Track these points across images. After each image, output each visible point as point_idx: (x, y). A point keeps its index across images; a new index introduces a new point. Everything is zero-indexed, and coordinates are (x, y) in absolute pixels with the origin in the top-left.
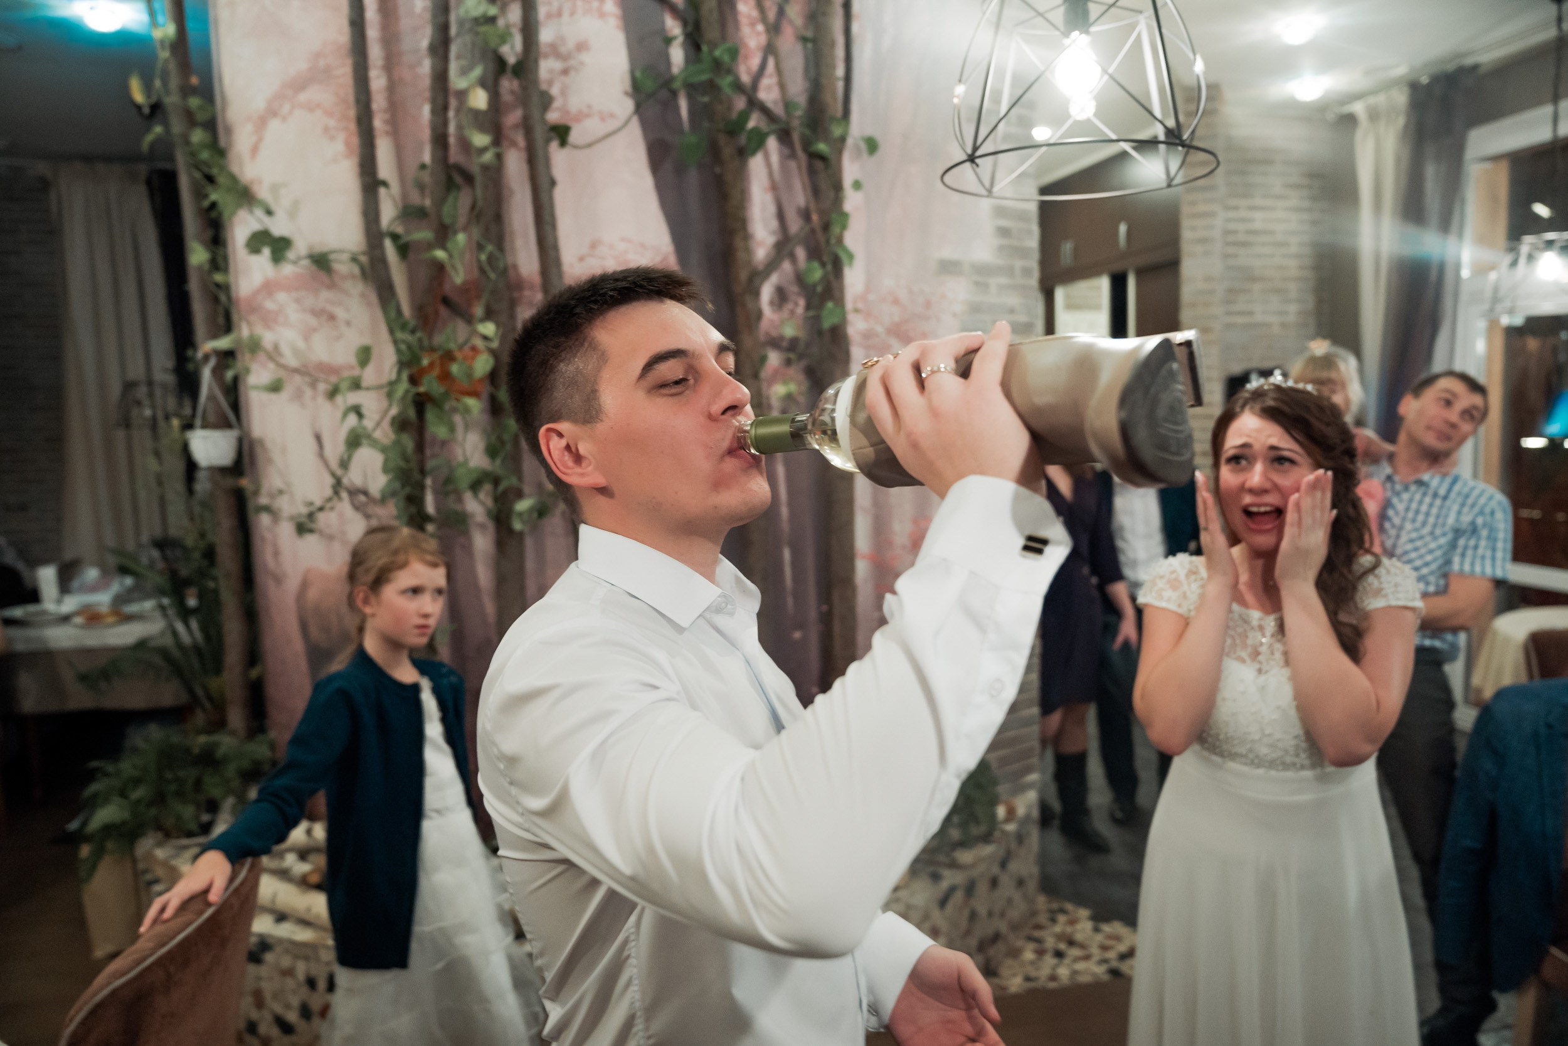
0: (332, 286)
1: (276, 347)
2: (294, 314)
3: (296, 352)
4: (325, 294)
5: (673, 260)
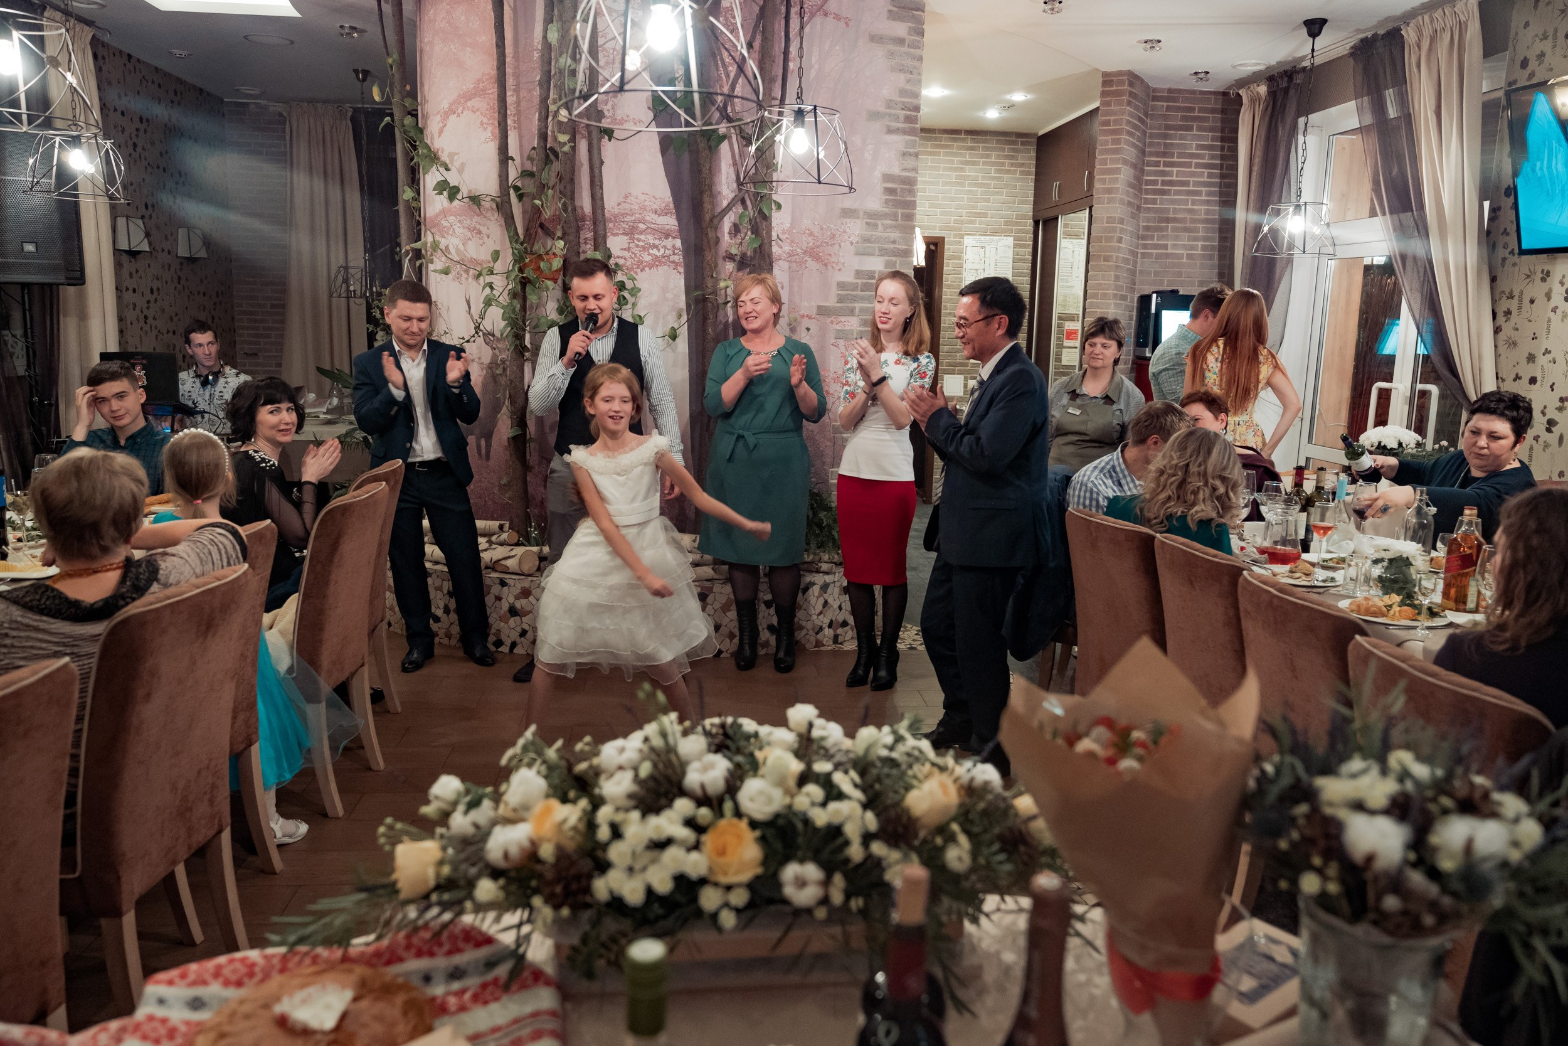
0: (480, 214)
1: (447, 247)
2: (458, 230)
3: (458, 251)
4: (476, 219)
5: (672, 206)
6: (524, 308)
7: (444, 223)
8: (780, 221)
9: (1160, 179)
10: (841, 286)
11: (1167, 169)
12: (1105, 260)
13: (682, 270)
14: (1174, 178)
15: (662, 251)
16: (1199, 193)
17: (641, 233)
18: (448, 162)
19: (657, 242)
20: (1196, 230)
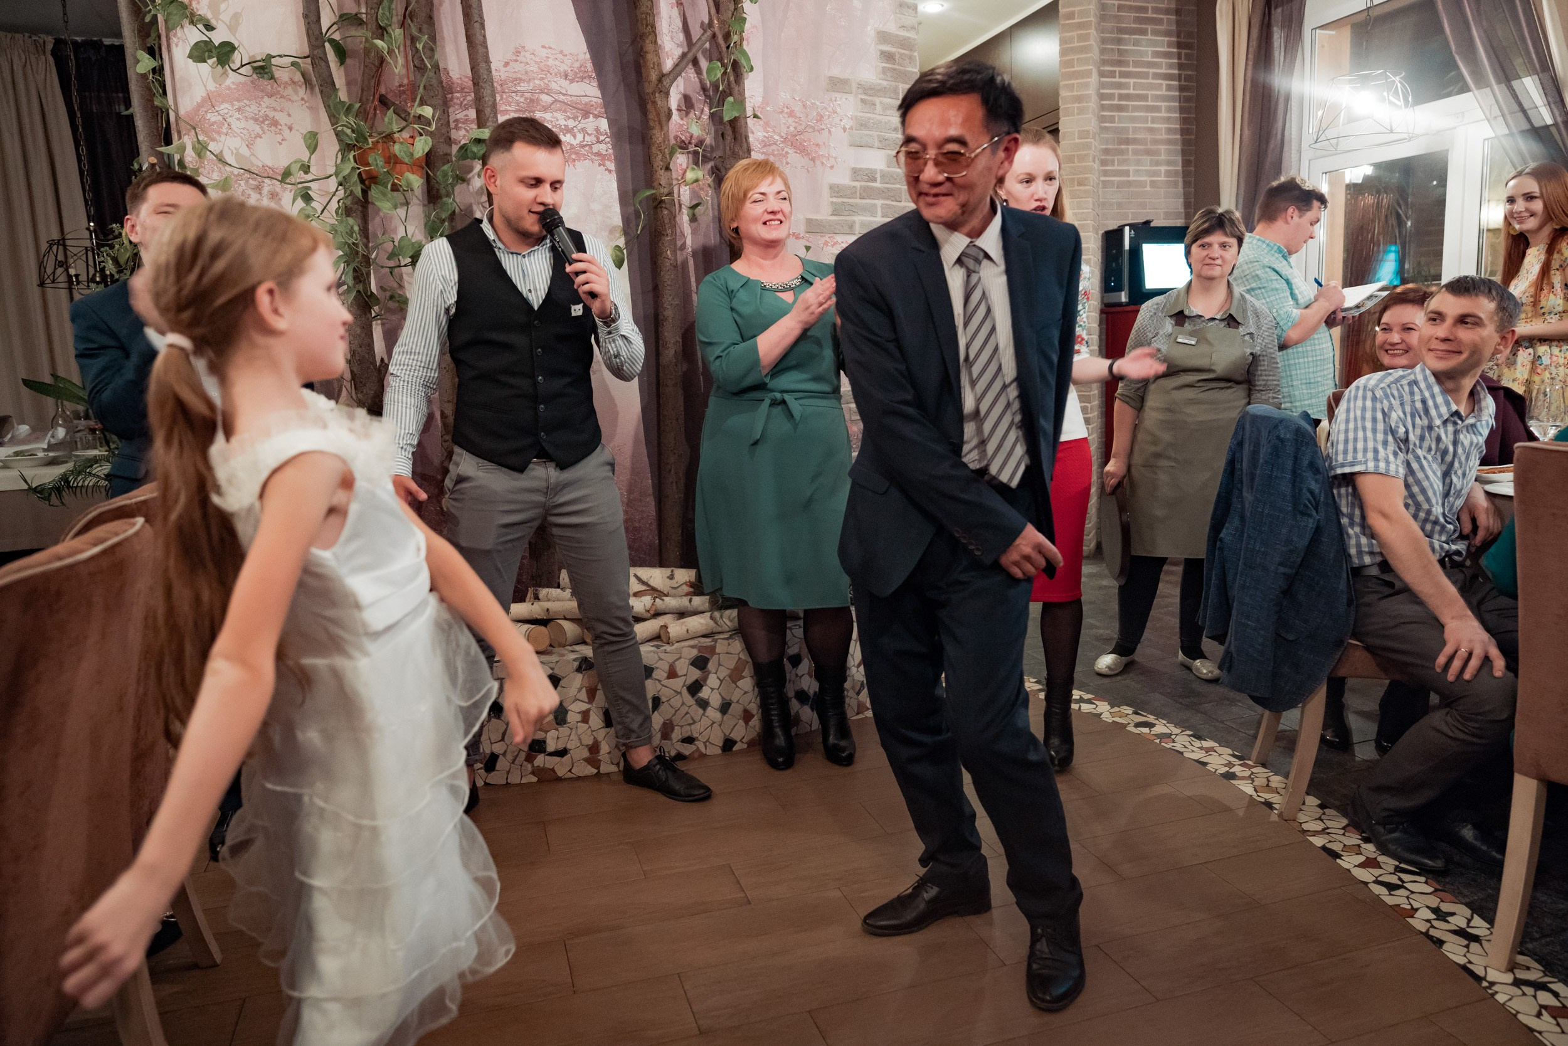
0: (274, 93)
1: (222, 151)
2: (237, 123)
4: (267, 101)
5: (589, 66)
6: (365, 232)
7: (212, 117)
8: (753, 88)
9: (1117, 92)
10: (835, 190)
11: (1123, 80)
12: (1079, 184)
13: (612, 166)
14: (1131, 91)
15: (580, 137)
16: (1157, 109)
17: (545, 109)
18: (209, 16)
19: (571, 123)
20: (1157, 153)
